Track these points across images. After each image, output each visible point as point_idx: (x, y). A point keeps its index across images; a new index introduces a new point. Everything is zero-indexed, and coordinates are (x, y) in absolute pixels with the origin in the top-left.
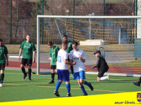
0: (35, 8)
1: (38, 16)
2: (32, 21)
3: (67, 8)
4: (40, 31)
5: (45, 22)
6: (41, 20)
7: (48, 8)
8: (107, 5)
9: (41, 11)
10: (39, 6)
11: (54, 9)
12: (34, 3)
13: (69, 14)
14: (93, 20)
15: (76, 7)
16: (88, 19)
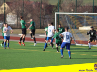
0: (54, 9)
1: (56, 13)
2: (52, 16)
3: (72, 9)
4: (57, 21)
5: (60, 16)
6: (57, 15)
7: (61, 9)
8: (95, 7)
9: (57, 10)
10: (56, 7)
11: (65, 9)
12: (54, 6)
13: (74, 12)
14: (87, 15)
15: (78, 8)
16: (84, 15)
